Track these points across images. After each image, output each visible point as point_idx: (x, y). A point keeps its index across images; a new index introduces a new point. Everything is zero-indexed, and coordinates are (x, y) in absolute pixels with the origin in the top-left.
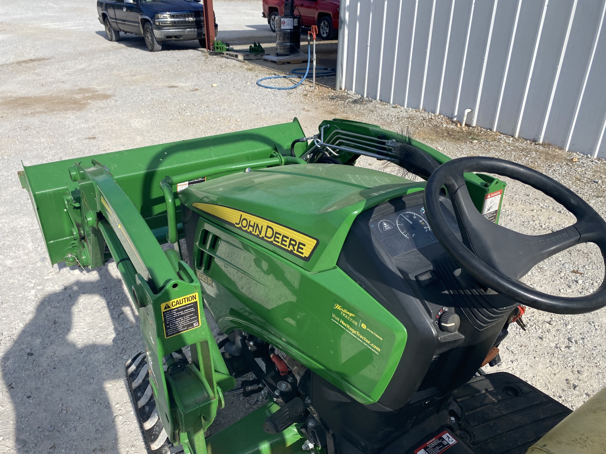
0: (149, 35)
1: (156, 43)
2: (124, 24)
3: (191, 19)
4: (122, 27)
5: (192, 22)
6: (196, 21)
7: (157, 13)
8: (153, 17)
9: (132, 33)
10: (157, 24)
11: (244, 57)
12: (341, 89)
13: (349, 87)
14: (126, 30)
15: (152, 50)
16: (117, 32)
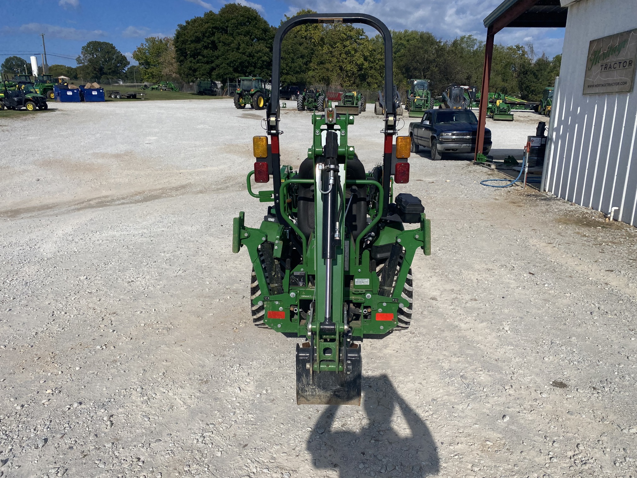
0: (434, 148)
1: (437, 153)
2: (421, 140)
3: (468, 137)
4: (420, 142)
5: (469, 139)
6: (472, 139)
7: (443, 132)
8: (438, 135)
9: (425, 147)
10: (440, 139)
11: (496, 167)
12: (545, 191)
13: (550, 190)
14: (424, 145)
15: (433, 160)
16: (417, 146)
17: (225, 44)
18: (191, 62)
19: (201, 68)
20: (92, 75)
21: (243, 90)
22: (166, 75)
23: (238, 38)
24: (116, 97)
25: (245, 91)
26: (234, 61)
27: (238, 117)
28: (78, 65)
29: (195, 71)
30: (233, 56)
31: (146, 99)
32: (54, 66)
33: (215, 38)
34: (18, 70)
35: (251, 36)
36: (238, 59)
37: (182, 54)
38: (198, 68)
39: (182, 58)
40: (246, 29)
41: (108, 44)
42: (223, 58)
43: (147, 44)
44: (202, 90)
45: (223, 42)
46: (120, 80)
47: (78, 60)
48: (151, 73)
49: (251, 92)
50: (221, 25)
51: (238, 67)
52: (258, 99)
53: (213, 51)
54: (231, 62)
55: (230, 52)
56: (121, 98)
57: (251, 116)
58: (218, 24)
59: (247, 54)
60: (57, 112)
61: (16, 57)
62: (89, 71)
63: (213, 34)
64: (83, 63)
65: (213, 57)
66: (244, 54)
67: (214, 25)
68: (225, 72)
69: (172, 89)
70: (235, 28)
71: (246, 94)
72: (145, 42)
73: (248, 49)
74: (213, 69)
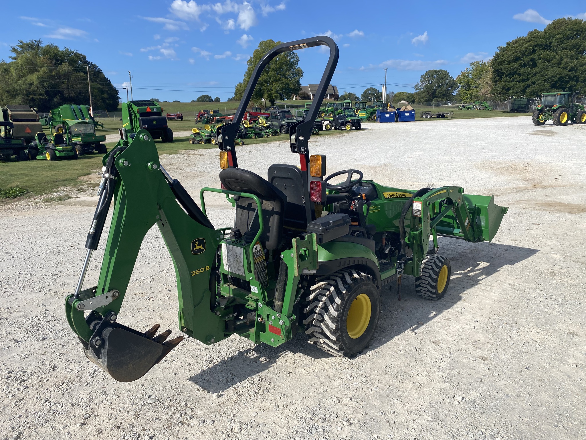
17: (545, 60)
18: (505, 81)
19: (515, 87)
20: (425, 98)
21: (544, 106)
22: (483, 95)
23: (561, 53)
24: (426, 117)
25: (547, 107)
26: (553, 76)
27: (529, 134)
28: (416, 91)
29: (508, 89)
30: (551, 72)
31: (452, 118)
32: (398, 93)
33: (535, 56)
34: (372, 98)
35: (578, 49)
36: (557, 74)
37: (498, 74)
38: (512, 87)
39: (497, 78)
40: (573, 42)
41: (444, 71)
42: (541, 75)
43: (471, 68)
44: (516, 107)
45: (543, 59)
46: (449, 101)
47: (417, 88)
48: (470, 94)
49: (552, 108)
50: (544, 41)
51: (556, 82)
52: (560, 115)
53: (531, 68)
54: (548, 79)
55: (549, 68)
56: (431, 118)
57: (544, 132)
58: (540, 41)
59: (569, 68)
60: (366, 131)
61: (372, 88)
62: (423, 95)
63: (534, 51)
64: (420, 89)
65: (530, 74)
66: (566, 68)
67: (536, 43)
68: (540, 88)
69: (486, 107)
70: (561, 43)
71: (548, 110)
72: (469, 67)
73: (571, 63)
74: (528, 86)
